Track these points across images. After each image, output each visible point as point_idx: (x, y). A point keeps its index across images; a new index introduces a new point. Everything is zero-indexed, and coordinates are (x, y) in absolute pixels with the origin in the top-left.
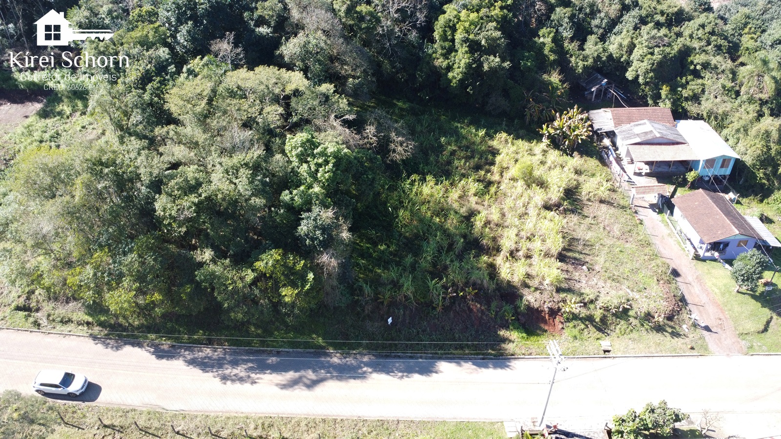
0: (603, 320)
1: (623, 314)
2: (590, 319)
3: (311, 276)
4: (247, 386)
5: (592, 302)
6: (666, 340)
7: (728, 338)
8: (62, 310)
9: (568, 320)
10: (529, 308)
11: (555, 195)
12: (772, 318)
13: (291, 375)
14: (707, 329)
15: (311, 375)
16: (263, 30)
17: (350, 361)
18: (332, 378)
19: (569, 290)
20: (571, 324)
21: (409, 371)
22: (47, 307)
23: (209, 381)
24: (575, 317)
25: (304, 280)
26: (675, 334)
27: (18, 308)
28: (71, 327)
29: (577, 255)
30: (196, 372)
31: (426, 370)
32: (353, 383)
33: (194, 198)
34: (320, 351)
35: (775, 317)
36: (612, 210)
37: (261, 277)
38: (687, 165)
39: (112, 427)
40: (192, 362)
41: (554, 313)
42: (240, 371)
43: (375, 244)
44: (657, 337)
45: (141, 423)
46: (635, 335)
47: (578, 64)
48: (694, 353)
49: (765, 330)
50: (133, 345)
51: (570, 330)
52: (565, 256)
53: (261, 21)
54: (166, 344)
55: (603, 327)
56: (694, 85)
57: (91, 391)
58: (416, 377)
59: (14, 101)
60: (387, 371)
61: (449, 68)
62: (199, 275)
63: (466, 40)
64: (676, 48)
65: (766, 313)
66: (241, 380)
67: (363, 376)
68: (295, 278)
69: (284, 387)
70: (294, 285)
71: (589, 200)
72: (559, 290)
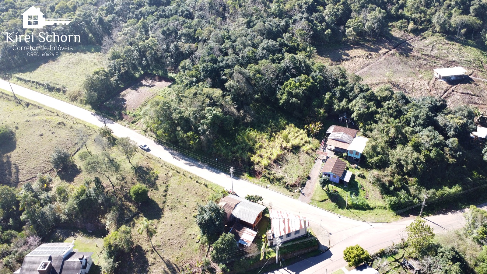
0: (273, 179)
1: (279, 180)
2: (269, 178)
3: (198, 140)
4: (178, 160)
5: (272, 174)
6: (287, 191)
7: (308, 199)
8: (152, 134)
9: (263, 176)
10: (254, 169)
11: (289, 145)
12: (327, 199)
13: (188, 162)
14: (303, 194)
15: (192, 164)
16: (224, 77)
17: (202, 165)
18: (196, 166)
19: (269, 170)
20: (263, 178)
21: (214, 171)
22: (149, 132)
23: (172, 157)
24: (265, 176)
25: (196, 141)
26: (291, 191)
27: (144, 131)
28: (152, 138)
29: (281, 163)
30: (170, 154)
31: (217, 173)
32: (200, 169)
33: (179, 115)
34: (198, 160)
35: (329, 200)
36: (308, 156)
37: (187, 137)
38: (345, 151)
39: (149, 157)
40: (170, 153)
41: (260, 173)
42: (178, 158)
43: (227, 142)
44: (286, 190)
45: (154, 158)
46: (279, 187)
47: (336, 107)
48: (292, 197)
49: (322, 201)
50: (161, 145)
51: (262, 179)
52: (278, 162)
53: (224, 75)
54: (167, 147)
55: (272, 181)
56: (373, 125)
57: (148, 150)
58: (214, 173)
59: (166, 81)
60: (209, 169)
61: (281, 99)
62: (176, 132)
63: (287, 91)
64: (370, 110)
65: (328, 197)
66: (177, 159)
67: (203, 168)
68: (194, 139)
69: (185, 164)
70: (193, 141)
71: (303, 151)
72: (265, 168)
